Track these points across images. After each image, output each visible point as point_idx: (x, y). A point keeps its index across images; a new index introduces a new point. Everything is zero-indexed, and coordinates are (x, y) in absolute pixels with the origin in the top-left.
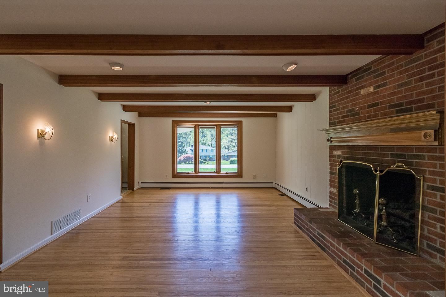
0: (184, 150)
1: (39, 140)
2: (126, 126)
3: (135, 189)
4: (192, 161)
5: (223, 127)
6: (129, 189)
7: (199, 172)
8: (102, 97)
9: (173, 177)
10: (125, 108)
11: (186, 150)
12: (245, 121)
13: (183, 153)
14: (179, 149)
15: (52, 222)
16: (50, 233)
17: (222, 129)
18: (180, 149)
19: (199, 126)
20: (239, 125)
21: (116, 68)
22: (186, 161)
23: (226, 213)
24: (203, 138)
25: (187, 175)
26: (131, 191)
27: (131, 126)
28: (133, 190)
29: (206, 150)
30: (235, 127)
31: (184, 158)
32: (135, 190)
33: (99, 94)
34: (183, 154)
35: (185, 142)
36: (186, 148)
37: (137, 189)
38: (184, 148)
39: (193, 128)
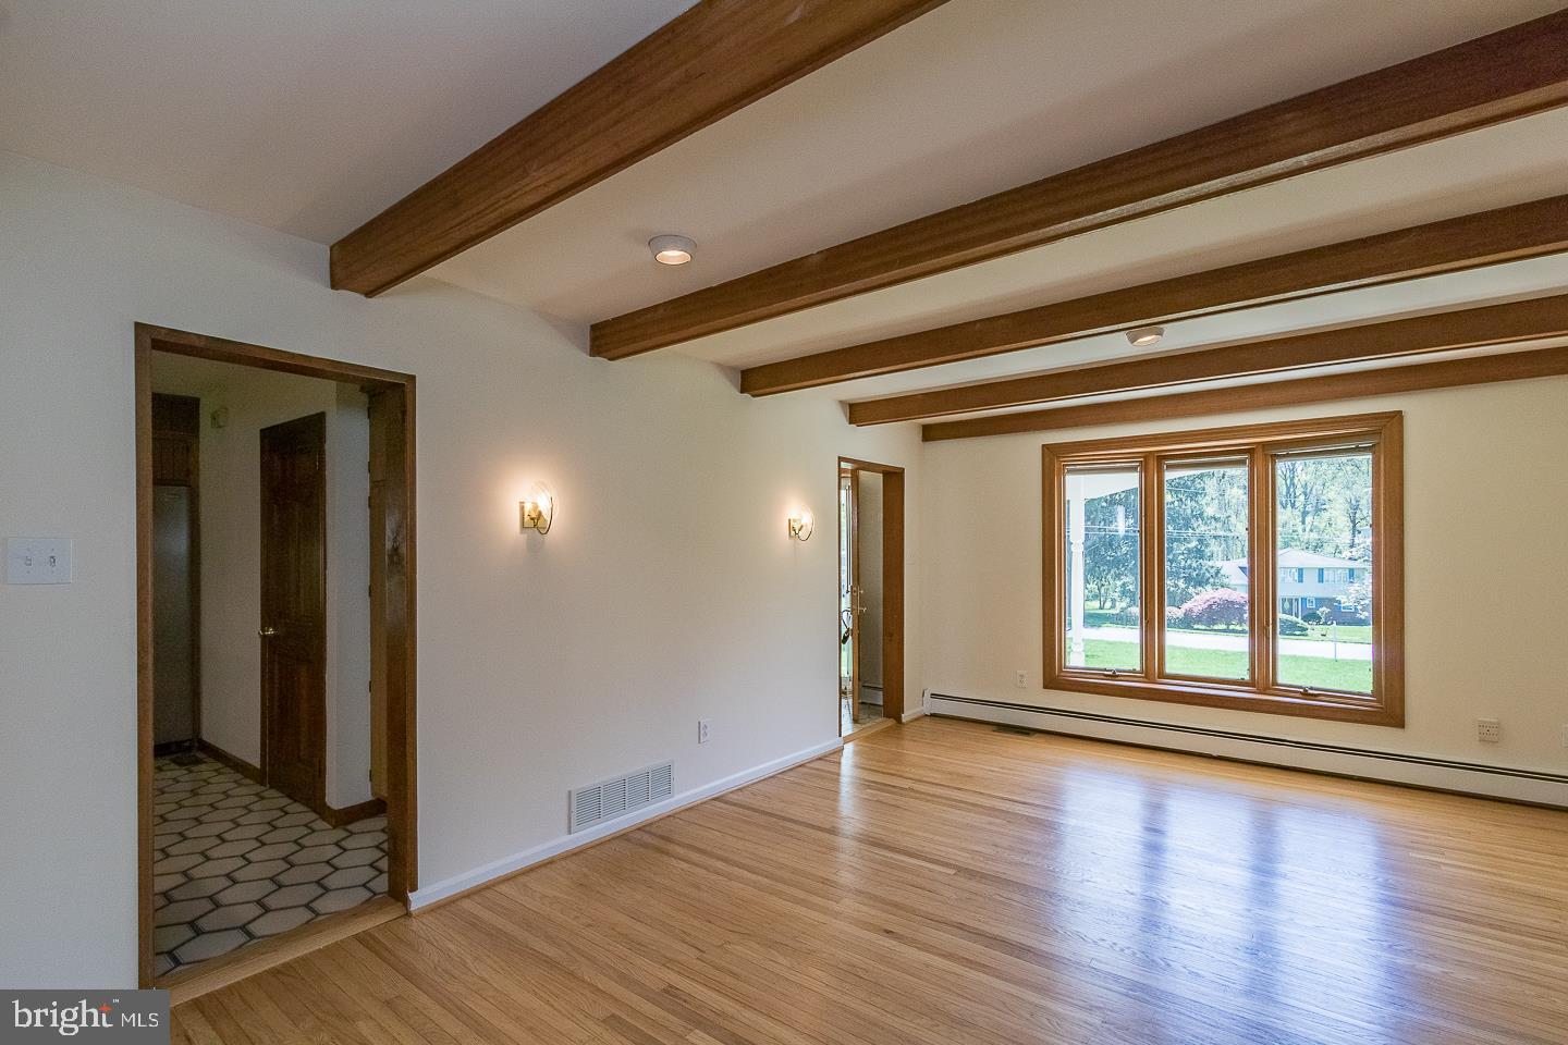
0: (1213, 571)
1: (526, 536)
2: (874, 481)
3: (905, 717)
4: (1241, 622)
5: (1288, 455)
6: (887, 715)
7: (1162, 675)
8: (757, 380)
9: (1045, 687)
10: (859, 413)
11: (1218, 572)
12: (1421, 412)
13: (1207, 582)
14: (1190, 567)
15: (570, 792)
16: (564, 827)
17: (1282, 467)
18: (1194, 565)
19: (1161, 458)
20: (1384, 438)
21: (673, 256)
22: (1214, 617)
23: (1207, 914)
24: (1309, 519)
25: (1106, 685)
26: (891, 722)
27: (893, 478)
28: (899, 720)
29: (1321, 571)
30: (1358, 450)
31: (1206, 606)
32: (904, 721)
33: (743, 372)
34: (1209, 587)
35: (1215, 537)
36: (1218, 564)
37: (916, 719)
38: (1210, 563)
39: (1134, 469)
